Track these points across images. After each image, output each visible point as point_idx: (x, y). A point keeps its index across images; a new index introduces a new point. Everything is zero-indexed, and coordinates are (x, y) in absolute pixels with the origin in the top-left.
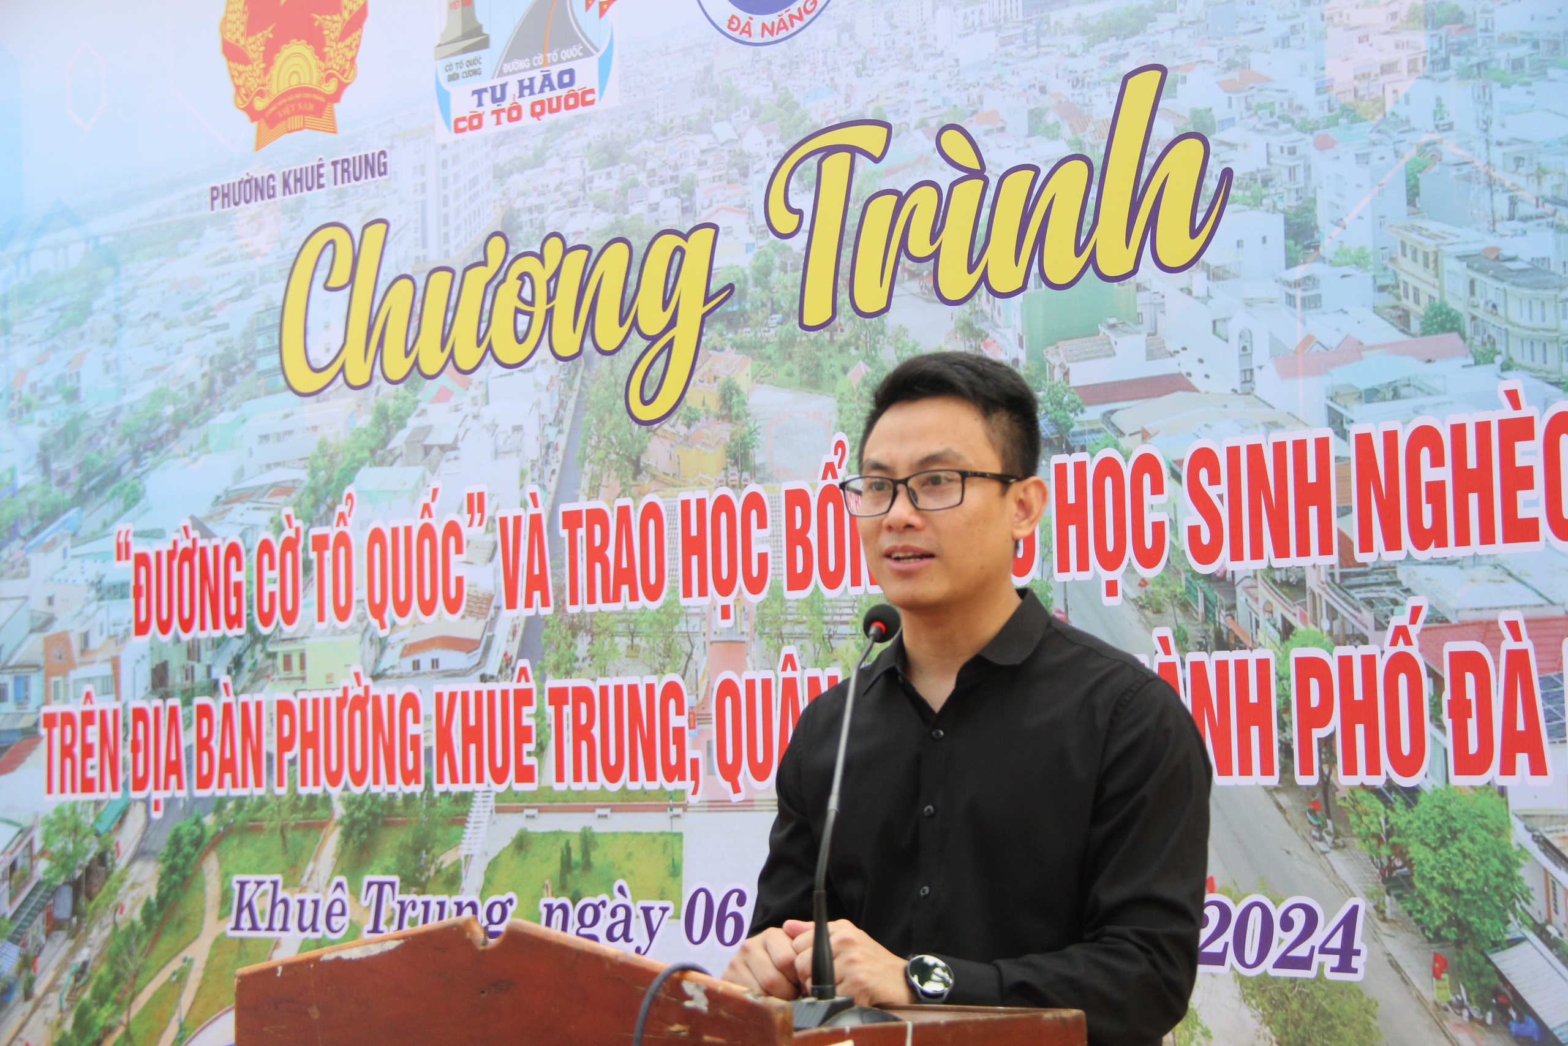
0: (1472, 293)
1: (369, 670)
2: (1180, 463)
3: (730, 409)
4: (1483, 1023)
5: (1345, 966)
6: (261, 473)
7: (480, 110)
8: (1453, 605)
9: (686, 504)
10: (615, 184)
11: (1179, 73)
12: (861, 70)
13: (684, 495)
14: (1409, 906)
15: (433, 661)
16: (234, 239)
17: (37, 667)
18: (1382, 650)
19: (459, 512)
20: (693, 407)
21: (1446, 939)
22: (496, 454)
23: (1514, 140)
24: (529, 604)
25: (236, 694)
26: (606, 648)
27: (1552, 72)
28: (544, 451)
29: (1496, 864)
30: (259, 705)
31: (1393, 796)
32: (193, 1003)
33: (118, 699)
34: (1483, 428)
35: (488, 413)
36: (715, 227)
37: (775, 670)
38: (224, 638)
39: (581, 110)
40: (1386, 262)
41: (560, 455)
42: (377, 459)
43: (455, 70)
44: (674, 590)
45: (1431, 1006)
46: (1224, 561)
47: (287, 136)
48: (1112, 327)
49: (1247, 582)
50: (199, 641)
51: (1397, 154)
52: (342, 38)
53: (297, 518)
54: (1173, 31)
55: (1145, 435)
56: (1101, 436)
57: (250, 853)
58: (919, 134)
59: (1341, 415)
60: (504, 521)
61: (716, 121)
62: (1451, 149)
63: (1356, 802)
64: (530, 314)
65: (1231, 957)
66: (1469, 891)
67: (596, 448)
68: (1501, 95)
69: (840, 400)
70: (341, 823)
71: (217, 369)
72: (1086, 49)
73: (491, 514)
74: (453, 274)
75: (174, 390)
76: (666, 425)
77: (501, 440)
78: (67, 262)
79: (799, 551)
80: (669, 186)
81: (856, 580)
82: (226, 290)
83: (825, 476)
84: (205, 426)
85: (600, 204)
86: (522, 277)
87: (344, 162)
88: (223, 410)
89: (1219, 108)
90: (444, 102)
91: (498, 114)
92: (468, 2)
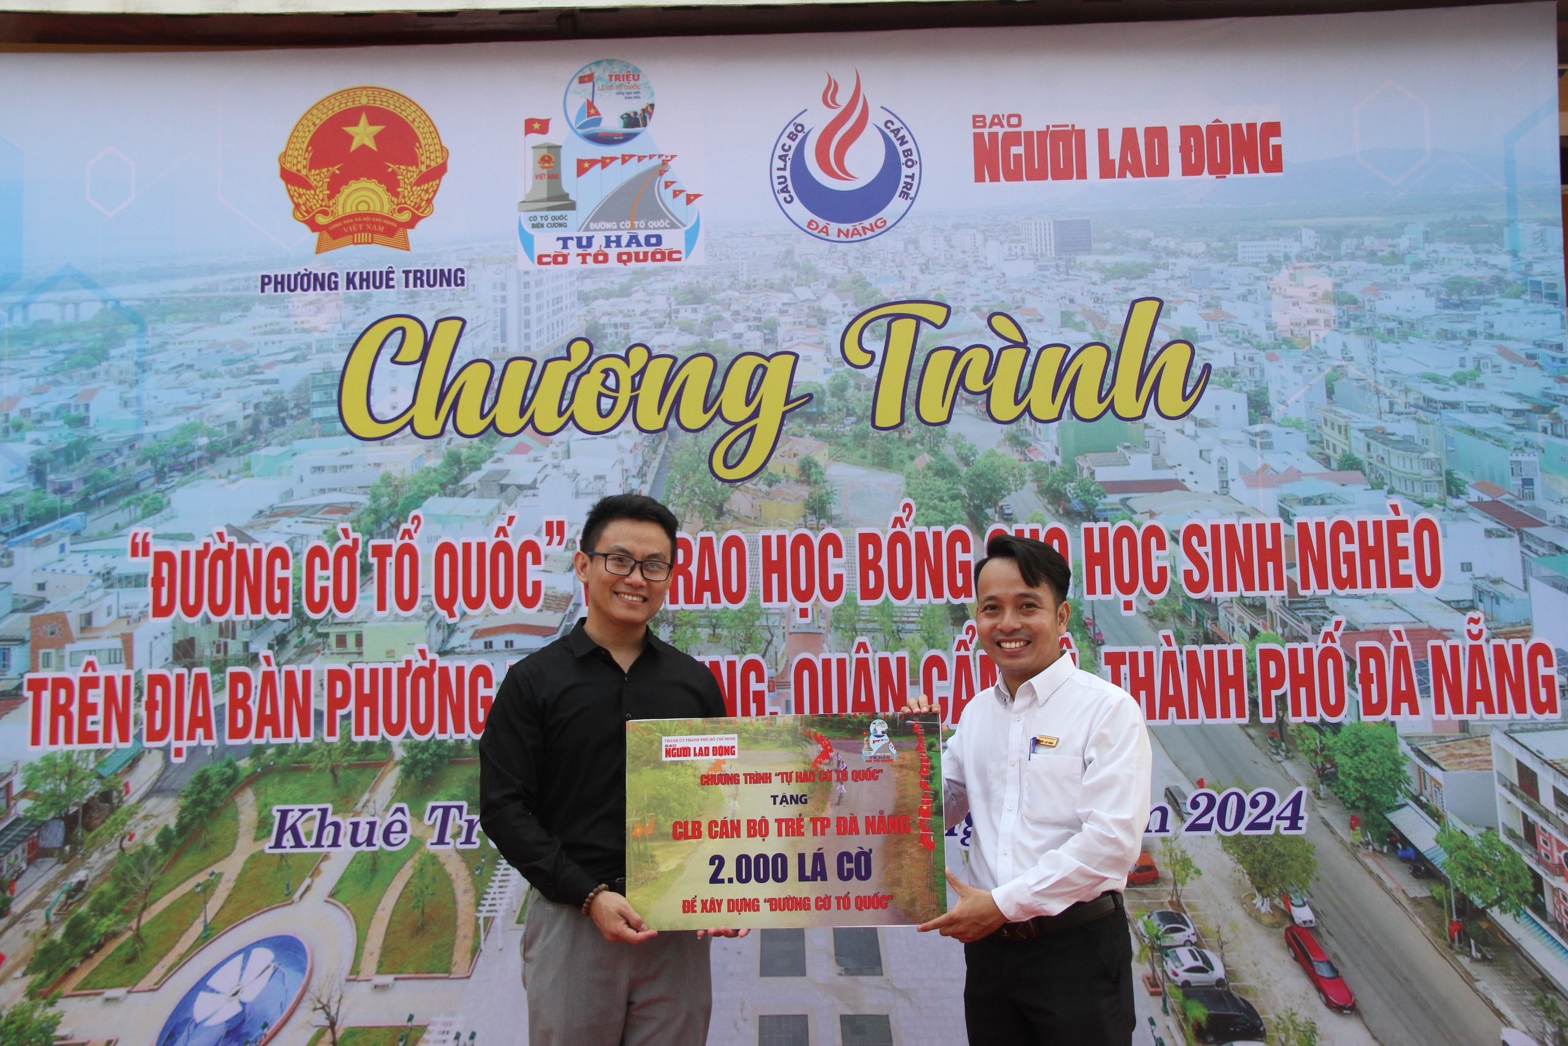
0: (1369, 449)
1: (436, 648)
2: (1178, 532)
3: (809, 476)
4: (1381, 852)
5: (1294, 826)
6: (314, 495)
7: (565, 252)
8: (1361, 621)
9: (767, 540)
10: (700, 316)
11: (1172, 305)
12: (925, 269)
13: (766, 533)
14: (1335, 790)
15: (507, 642)
16: (288, 316)
17: (22, 641)
18: (1317, 646)
19: (538, 534)
20: (774, 472)
21: (1358, 807)
22: (577, 494)
23: (1389, 372)
25: (278, 664)
26: (688, 635)
27: (1411, 339)
29: (1389, 764)
30: (307, 675)
31: (1324, 728)
32: (222, 908)
33: (130, 666)
34: (1377, 525)
35: (568, 465)
36: (797, 356)
37: (849, 653)
38: (265, 620)
39: (667, 263)
40: (1315, 428)
42: (448, 492)
43: (539, 220)
44: (755, 596)
45: (1349, 846)
46: (1209, 591)
47: (352, 246)
48: (1127, 448)
49: (1226, 604)
50: (234, 622)
51: (1319, 369)
52: (419, 183)
53: (354, 531)
54: (1167, 280)
55: (1152, 514)
56: (1119, 513)
57: (294, 786)
58: (973, 315)
59: (1288, 512)
61: (796, 285)
62: (1352, 370)
63: (1300, 732)
64: (615, 399)
65: (1215, 825)
66: (1373, 780)
67: (681, 495)
68: (1381, 347)
69: (909, 476)
70: (402, 762)
71: (264, 413)
72: (1104, 282)
73: (571, 537)
74: (534, 363)
75: (210, 425)
76: (748, 484)
77: (583, 485)
78: (77, 316)
79: (871, 574)
80: (752, 323)
81: (921, 594)
82: (277, 354)
83: (894, 526)
84: (247, 456)
85: (686, 329)
86: (606, 372)
87: (416, 272)
88: (269, 445)
89: (1201, 328)
90: (527, 242)
91: (584, 257)
92: (554, 177)
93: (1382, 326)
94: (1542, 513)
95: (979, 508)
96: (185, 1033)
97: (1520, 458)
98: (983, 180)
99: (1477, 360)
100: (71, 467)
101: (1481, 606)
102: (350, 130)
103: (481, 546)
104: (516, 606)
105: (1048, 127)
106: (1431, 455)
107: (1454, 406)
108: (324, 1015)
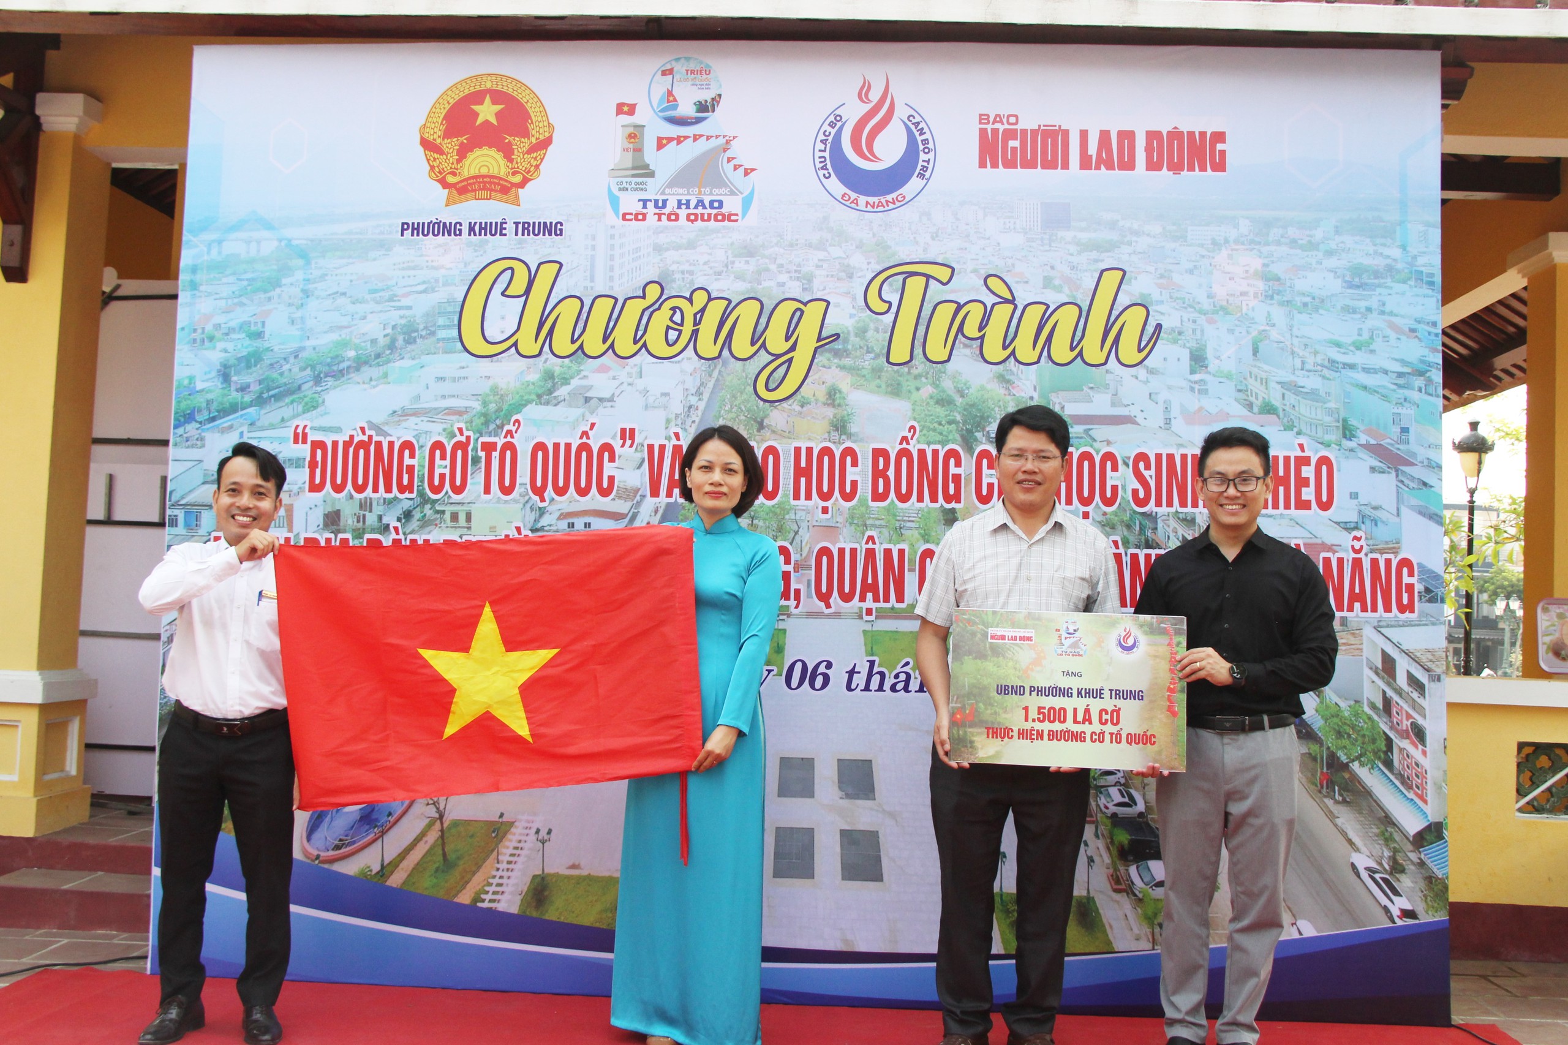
0: (1283, 398)
1: (529, 526)
2: (1129, 458)
3: (834, 400)
6: (436, 400)
7: (644, 211)
9: (798, 450)
10: (751, 267)
11: (1133, 275)
12: (935, 236)
13: (797, 444)
15: (585, 524)
16: (421, 256)
17: (210, 507)
19: (614, 437)
20: (806, 396)
22: (646, 407)
23: (1302, 337)
24: (669, 494)
25: (404, 534)
27: (1321, 311)
28: (686, 409)
33: (290, 530)
35: (640, 384)
36: (828, 303)
37: (860, 544)
38: (396, 498)
39: (726, 223)
40: (1242, 379)
41: (700, 413)
42: (543, 401)
43: (624, 185)
44: (786, 495)
46: (1151, 506)
47: (474, 201)
48: (1092, 388)
49: (1164, 518)
50: (371, 499)
51: (1248, 332)
52: (529, 152)
53: (468, 430)
54: (1130, 254)
55: (1109, 443)
56: (1083, 440)
58: (972, 275)
60: (651, 448)
61: (830, 245)
62: (1274, 334)
64: (680, 332)
67: (730, 411)
68: (1297, 316)
69: (914, 403)
71: (399, 333)
72: (1079, 253)
73: (641, 441)
74: (616, 300)
75: (357, 341)
76: (785, 405)
77: (651, 400)
78: (258, 251)
79: (881, 481)
80: (793, 275)
81: (920, 499)
82: (411, 286)
83: (901, 443)
84: (385, 366)
85: (739, 277)
86: (674, 309)
87: (524, 223)
88: (402, 358)
89: (1156, 295)
90: (614, 202)
91: (660, 215)
92: (638, 150)
93: (1299, 300)
94: (1414, 455)
95: (970, 431)
96: (329, 816)
97: (1400, 411)
98: (986, 167)
99: (1372, 331)
100: (250, 371)
101: (1363, 527)
102: (476, 108)
103: (568, 446)
104: (594, 495)
105: (1040, 126)
106: (1332, 405)
107: (1352, 367)
108: (435, 810)
